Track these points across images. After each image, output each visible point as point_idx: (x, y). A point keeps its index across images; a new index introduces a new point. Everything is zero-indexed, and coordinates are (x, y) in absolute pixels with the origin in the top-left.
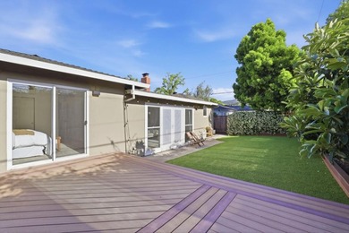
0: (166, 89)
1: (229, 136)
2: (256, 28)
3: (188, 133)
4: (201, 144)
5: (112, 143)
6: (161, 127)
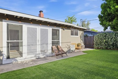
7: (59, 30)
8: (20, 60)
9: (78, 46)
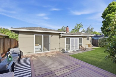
0: (76, 29)
1: (99, 48)
2: (111, 4)
3: (80, 46)
4: (85, 50)
5: (55, 49)
6: (70, 44)
7: (81, 39)
8: (69, 51)
9: (89, 45)
